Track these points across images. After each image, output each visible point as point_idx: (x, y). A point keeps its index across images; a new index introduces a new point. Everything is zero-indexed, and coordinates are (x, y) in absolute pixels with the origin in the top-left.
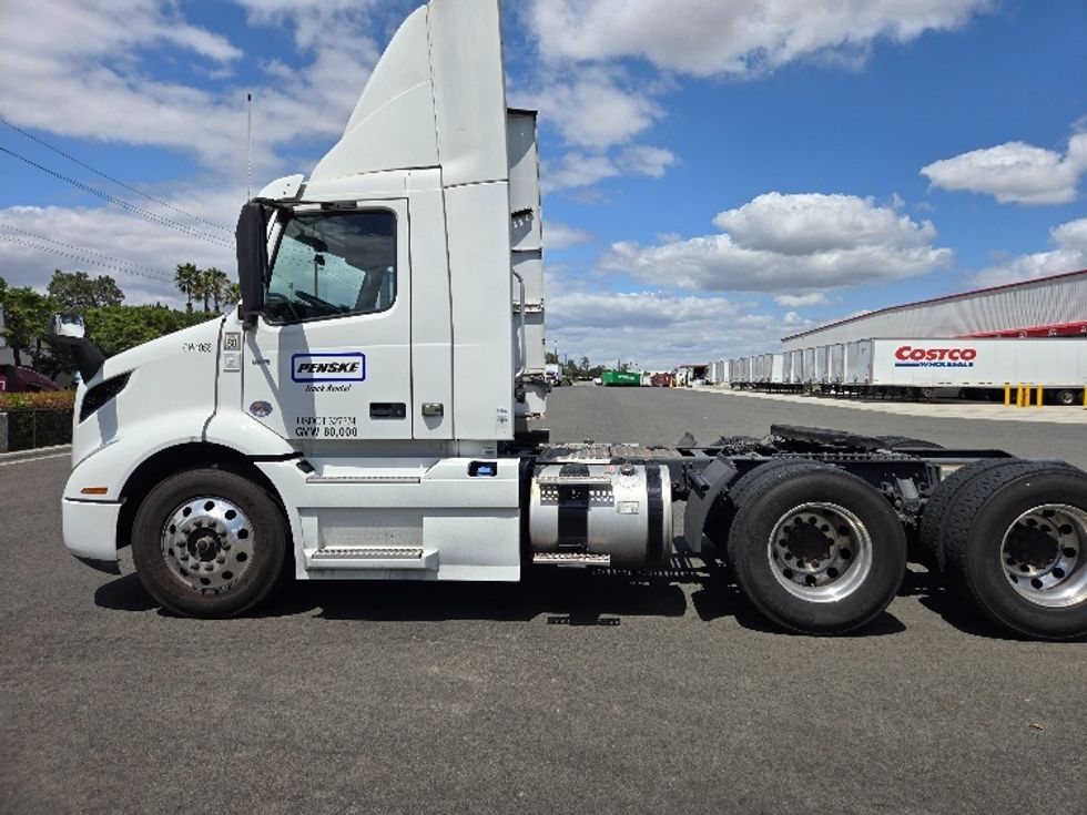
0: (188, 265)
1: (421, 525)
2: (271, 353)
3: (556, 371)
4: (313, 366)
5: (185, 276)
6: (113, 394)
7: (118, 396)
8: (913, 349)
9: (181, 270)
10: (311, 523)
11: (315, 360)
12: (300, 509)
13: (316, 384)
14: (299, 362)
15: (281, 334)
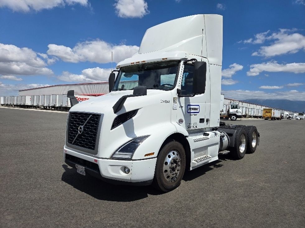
2: (183, 105)
4: (191, 108)
6: (131, 117)
7: (133, 118)
8: (78, 98)
10: (193, 152)
11: (192, 107)
13: (192, 114)
14: (189, 107)
15: (185, 99)
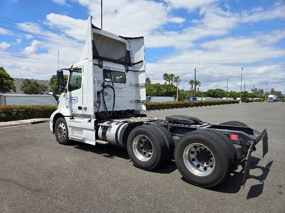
0: (166, 73)
1: (82, 131)
3: (272, 97)
5: (165, 76)
9: (164, 75)
10: (70, 128)
11: (73, 98)
12: (69, 126)
13: (72, 103)
15: (69, 93)
